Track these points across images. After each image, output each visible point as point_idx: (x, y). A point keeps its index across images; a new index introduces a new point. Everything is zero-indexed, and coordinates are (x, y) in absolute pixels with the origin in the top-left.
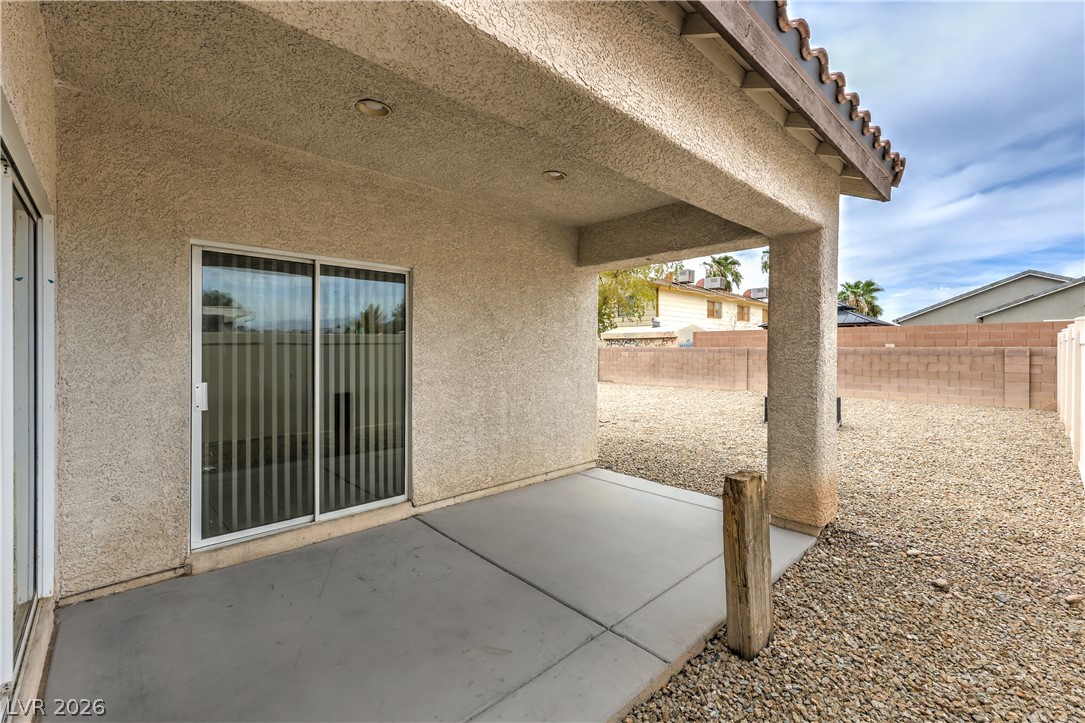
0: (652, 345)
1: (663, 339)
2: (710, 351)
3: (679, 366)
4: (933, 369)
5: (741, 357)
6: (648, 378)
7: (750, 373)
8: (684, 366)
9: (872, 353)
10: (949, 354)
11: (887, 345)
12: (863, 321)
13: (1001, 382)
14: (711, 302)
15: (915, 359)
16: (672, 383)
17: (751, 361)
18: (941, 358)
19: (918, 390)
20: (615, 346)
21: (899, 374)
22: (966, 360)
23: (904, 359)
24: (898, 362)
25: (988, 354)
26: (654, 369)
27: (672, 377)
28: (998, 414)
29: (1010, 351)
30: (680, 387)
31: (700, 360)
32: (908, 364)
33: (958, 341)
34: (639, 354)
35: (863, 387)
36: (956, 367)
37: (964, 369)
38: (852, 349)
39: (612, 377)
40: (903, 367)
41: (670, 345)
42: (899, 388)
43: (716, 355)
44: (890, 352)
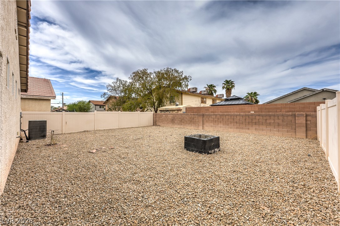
0: (174, 112)
1: (178, 110)
2: (191, 114)
3: (181, 120)
4: (268, 121)
5: (201, 117)
6: (171, 124)
7: (204, 123)
8: (182, 120)
9: (246, 115)
10: (274, 116)
11: (251, 112)
12: (245, 103)
13: (294, 127)
14: (202, 98)
15: (261, 118)
16: (179, 126)
17: (204, 118)
18: (271, 117)
19: (263, 130)
20: (163, 113)
21: (256, 124)
22: (281, 118)
23: (257, 117)
24: (255, 119)
25: (289, 116)
26: (173, 121)
27: (179, 124)
28: (293, 141)
29: (298, 114)
30: (181, 128)
31: (188, 118)
32: (259, 119)
33: (278, 110)
34: (168, 116)
35: (243, 128)
36: (277, 121)
37: (280, 121)
38: (238, 113)
39: (160, 124)
40: (257, 121)
41: (180, 112)
42: (256, 129)
43: (193, 116)
44: (252, 115)
